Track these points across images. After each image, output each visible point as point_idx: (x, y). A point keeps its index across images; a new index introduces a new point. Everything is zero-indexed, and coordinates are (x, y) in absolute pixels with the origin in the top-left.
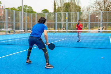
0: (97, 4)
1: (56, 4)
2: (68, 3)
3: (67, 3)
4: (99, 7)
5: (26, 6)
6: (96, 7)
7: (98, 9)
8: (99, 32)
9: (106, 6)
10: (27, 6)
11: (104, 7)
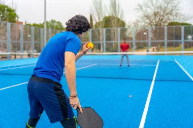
0: (145, 18)
1: (93, 18)
2: (109, 17)
3: (107, 17)
4: (148, 21)
5: (53, 21)
6: (144, 22)
7: (147, 24)
8: (148, 54)
9: (157, 20)
10: (55, 21)
11: (154, 21)
